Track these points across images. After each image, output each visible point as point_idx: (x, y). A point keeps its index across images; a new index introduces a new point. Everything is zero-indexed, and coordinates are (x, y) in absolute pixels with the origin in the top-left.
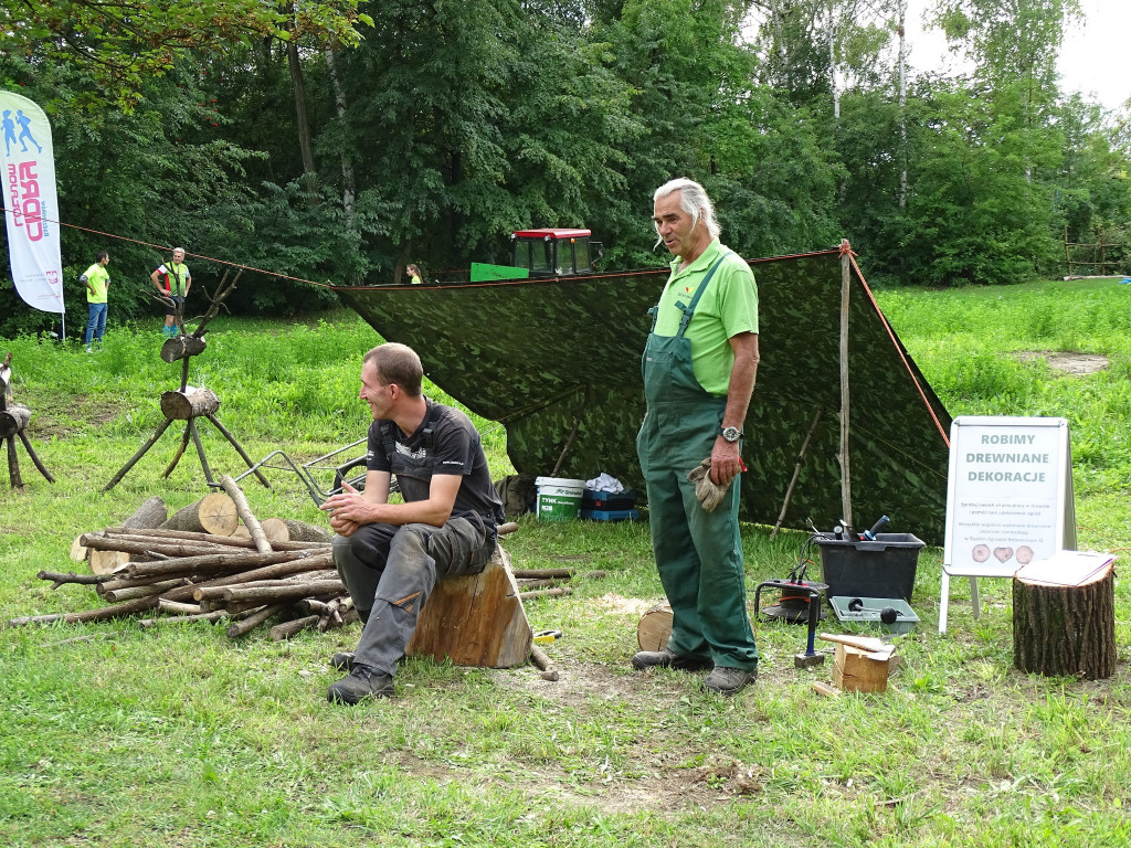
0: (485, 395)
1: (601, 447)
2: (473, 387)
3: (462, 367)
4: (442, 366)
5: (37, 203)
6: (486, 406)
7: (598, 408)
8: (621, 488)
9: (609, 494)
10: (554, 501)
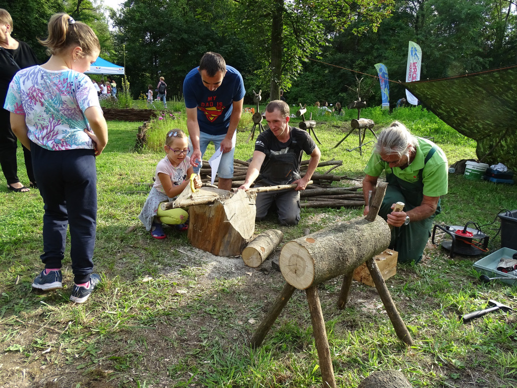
0: (464, 126)
1: (512, 152)
2: (458, 123)
3: (452, 114)
4: (445, 114)
5: (416, 74)
6: (466, 131)
7: (512, 136)
8: (506, 170)
9: (499, 172)
10: (470, 171)
